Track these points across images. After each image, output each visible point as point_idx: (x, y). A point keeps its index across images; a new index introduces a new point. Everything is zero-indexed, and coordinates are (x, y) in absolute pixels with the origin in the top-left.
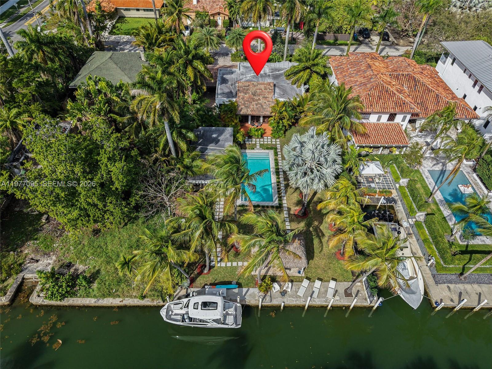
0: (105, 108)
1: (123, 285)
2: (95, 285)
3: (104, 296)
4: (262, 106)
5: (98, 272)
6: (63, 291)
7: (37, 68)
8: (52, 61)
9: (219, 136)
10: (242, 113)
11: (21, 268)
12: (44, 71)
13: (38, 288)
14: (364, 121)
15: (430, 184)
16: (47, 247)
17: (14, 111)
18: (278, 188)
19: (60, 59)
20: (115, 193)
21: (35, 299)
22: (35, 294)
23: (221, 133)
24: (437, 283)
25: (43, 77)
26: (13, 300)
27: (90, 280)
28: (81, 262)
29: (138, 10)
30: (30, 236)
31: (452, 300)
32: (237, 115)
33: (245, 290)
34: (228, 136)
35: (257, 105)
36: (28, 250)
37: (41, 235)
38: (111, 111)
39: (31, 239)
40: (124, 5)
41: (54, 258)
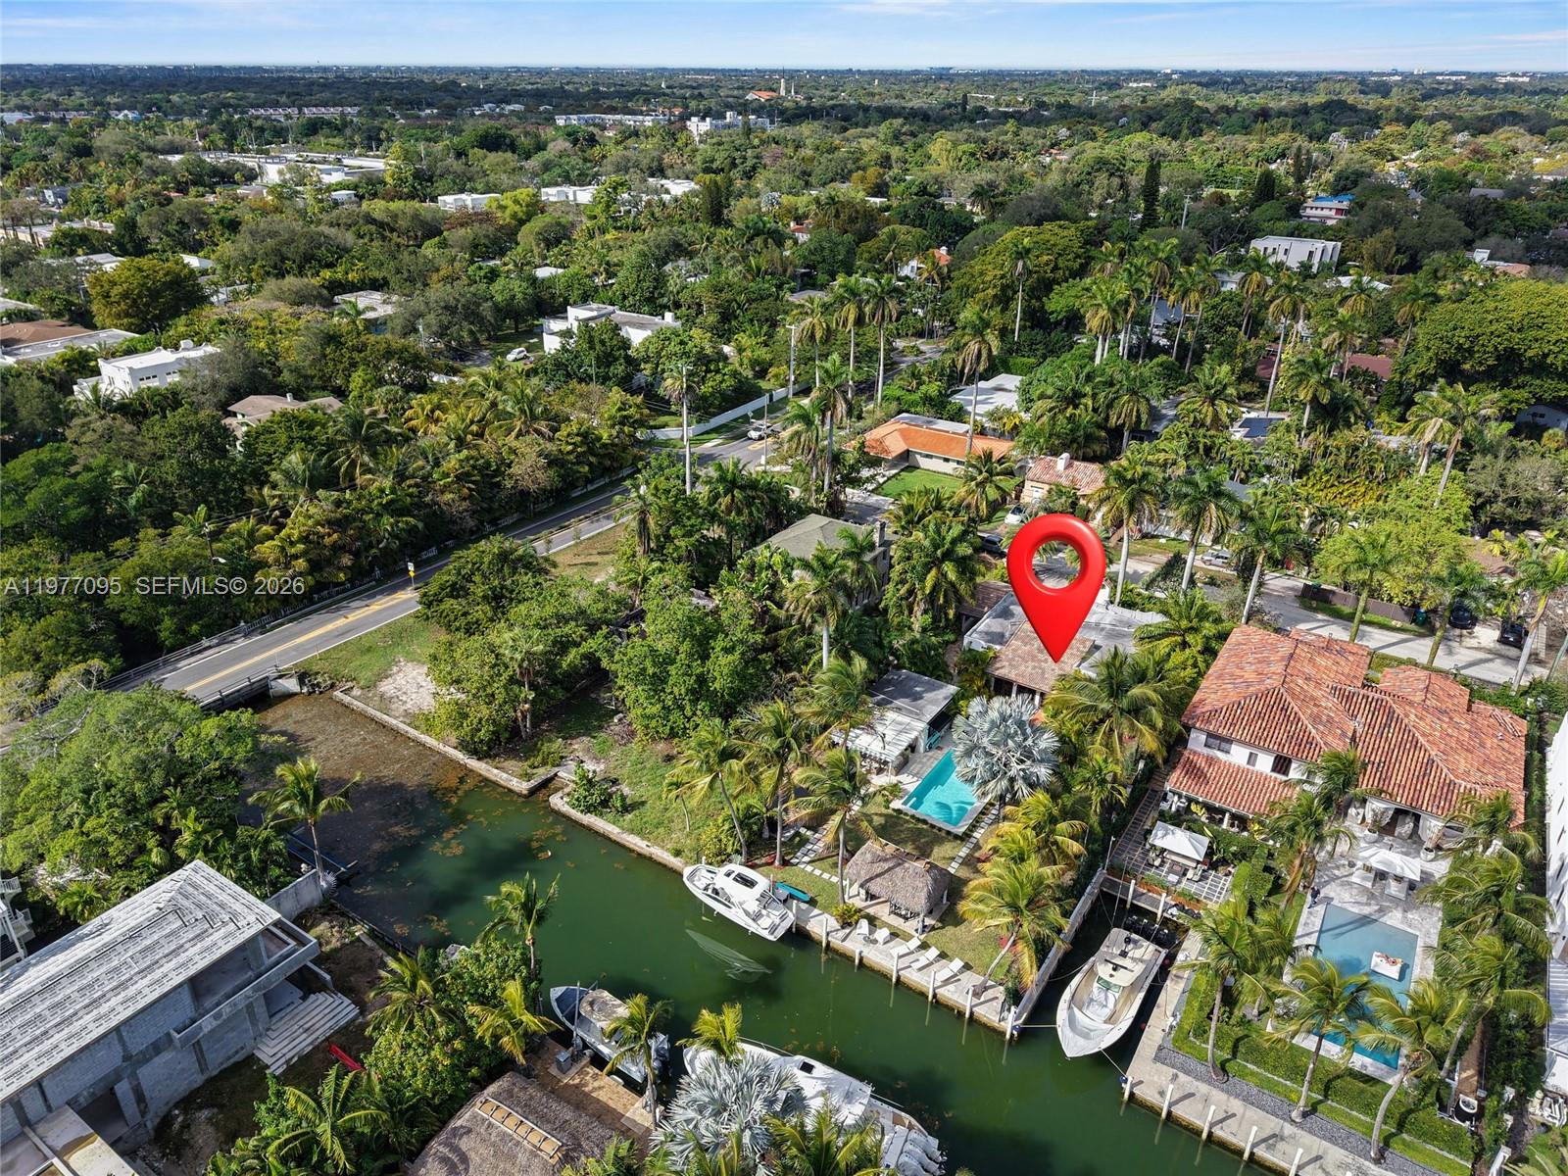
0: (765, 590)
1: (661, 830)
2: (629, 817)
3: (632, 831)
4: (1043, 673)
5: (643, 803)
6: (591, 800)
7: (713, 517)
8: (739, 513)
9: (926, 691)
10: (997, 673)
11: (560, 761)
12: (721, 523)
13: (566, 790)
14: (1220, 755)
15: (1306, 924)
16: (602, 751)
17: (656, 564)
18: (982, 813)
19: (751, 514)
20: (711, 696)
21: (558, 802)
22: (560, 794)
23: (932, 688)
24: (1157, 1059)
25: (715, 532)
26: (533, 791)
27: (626, 809)
28: (629, 784)
29: (947, 460)
30: (588, 731)
31: (1162, 1094)
32: (984, 673)
33: (816, 911)
34: (941, 697)
35: (1034, 668)
36: (579, 745)
37: (603, 735)
38: (769, 598)
39: (589, 735)
40: (924, 446)
41: (602, 767)
